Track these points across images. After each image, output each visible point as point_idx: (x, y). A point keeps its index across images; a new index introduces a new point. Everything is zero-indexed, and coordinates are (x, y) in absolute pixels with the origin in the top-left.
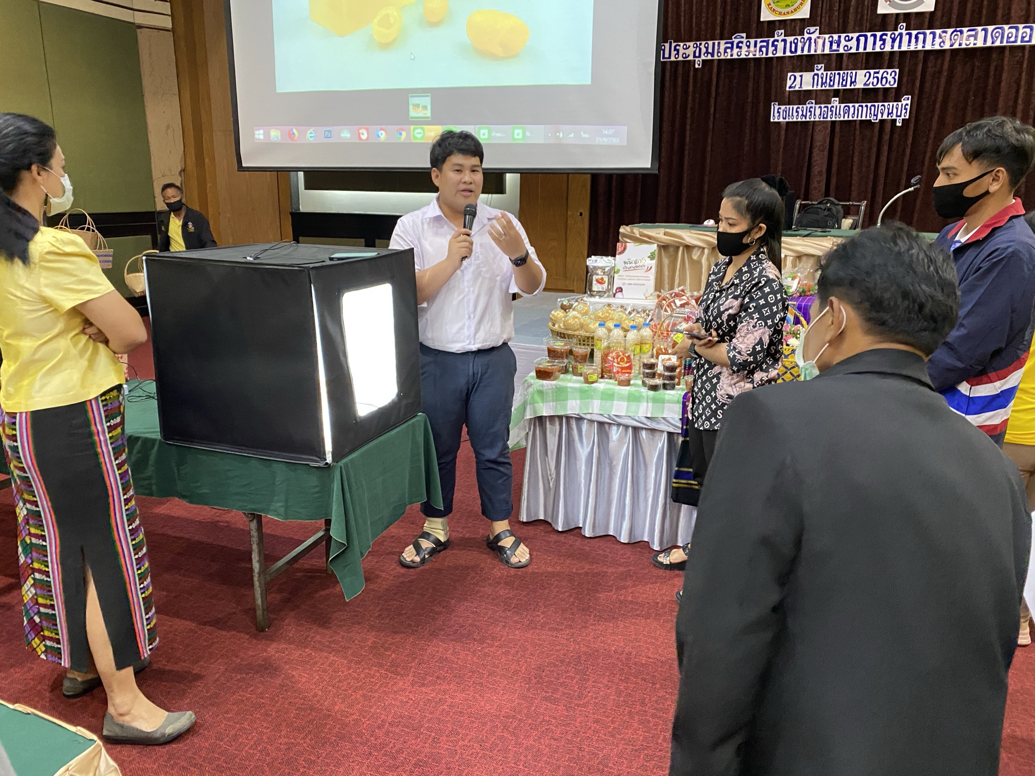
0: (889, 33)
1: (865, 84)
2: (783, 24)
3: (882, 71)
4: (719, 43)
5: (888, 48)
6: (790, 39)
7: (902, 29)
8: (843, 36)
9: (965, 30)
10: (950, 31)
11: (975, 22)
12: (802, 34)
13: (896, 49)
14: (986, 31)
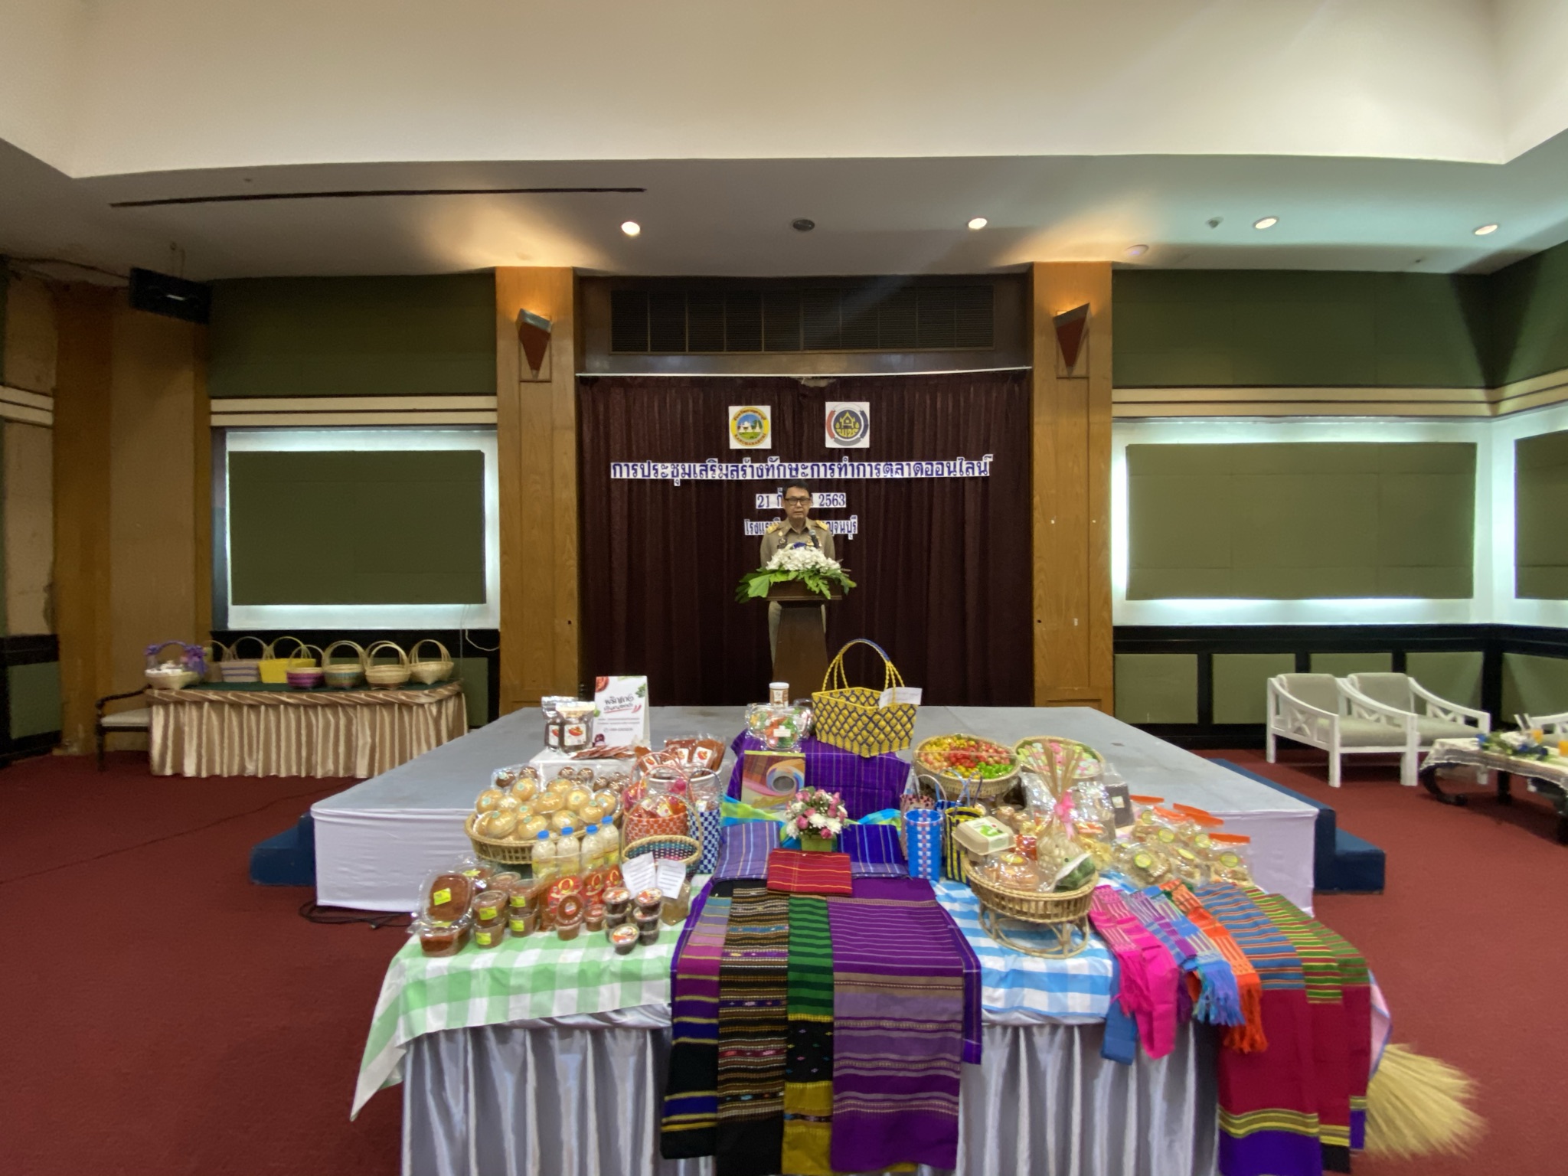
0: (836, 464)
1: (821, 505)
2: (748, 452)
3: (832, 494)
4: (694, 466)
5: (836, 476)
6: (756, 465)
7: (846, 461)
8: (800, 464)
9: (894, 464)
10: (883, 464)
11: (900, 458)
12: (765, 461)
13: (843, 477)
14: (909, 465)
